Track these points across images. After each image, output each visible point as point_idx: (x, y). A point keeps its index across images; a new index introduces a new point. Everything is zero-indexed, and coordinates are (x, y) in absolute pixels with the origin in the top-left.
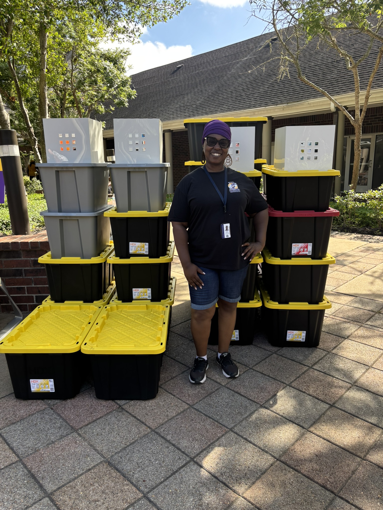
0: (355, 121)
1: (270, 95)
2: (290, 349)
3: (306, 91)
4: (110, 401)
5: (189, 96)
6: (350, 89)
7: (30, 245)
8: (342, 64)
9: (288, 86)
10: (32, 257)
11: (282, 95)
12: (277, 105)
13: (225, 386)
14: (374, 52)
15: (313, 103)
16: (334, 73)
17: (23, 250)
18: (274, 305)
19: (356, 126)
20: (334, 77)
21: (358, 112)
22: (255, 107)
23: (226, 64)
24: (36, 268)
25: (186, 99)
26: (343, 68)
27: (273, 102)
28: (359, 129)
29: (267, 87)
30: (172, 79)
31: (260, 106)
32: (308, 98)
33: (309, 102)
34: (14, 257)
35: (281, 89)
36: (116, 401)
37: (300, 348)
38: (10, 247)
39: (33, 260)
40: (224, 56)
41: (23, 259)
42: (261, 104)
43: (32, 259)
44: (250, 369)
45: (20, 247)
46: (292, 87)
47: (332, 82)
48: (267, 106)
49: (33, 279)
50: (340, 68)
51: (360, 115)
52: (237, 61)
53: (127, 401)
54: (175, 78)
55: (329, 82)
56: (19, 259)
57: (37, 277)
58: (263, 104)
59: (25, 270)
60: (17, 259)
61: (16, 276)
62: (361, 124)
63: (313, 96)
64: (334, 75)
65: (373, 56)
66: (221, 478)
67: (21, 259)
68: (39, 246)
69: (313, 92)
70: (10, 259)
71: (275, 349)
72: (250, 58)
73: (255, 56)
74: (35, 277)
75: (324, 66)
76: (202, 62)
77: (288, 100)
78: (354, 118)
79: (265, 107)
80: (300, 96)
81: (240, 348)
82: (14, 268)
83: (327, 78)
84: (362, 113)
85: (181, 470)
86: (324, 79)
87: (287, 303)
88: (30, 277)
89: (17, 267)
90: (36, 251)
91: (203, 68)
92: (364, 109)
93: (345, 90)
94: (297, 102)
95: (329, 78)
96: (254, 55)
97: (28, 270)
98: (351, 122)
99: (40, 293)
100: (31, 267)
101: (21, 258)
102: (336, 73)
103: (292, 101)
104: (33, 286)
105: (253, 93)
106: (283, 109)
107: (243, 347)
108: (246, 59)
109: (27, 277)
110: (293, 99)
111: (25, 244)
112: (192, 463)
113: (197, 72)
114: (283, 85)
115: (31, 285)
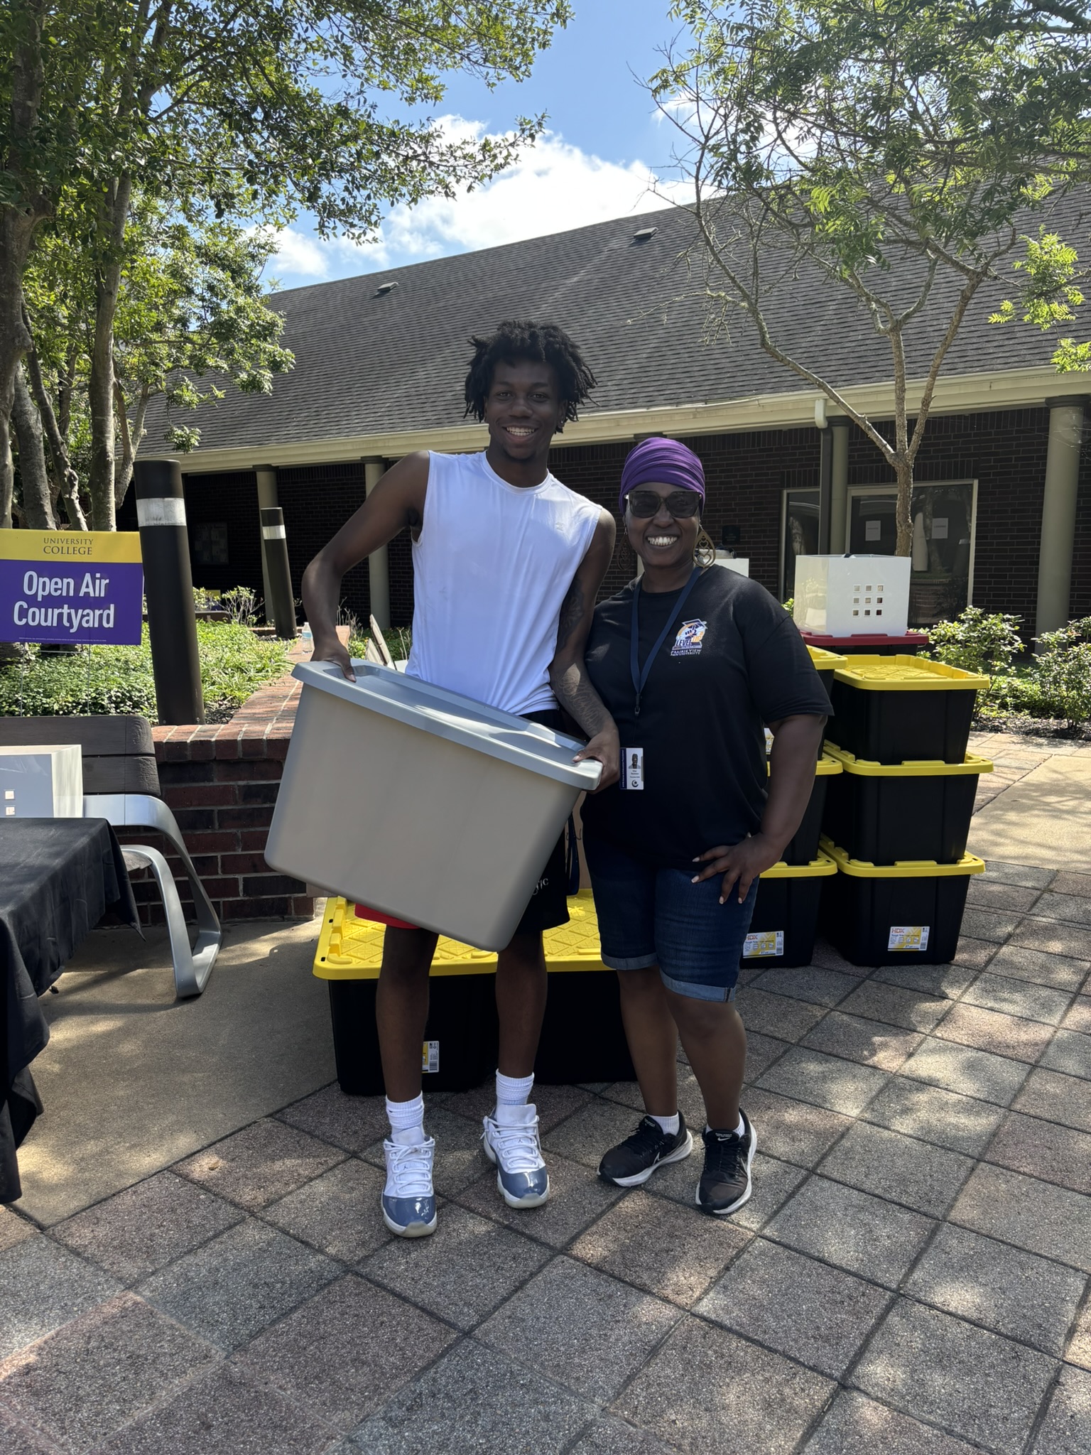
0: (896, 454)
1: (656, 378)
2: (895, 969)
3: (748, 372)
4: (566, 1087)
5: (430, 366)
6: (859, 376)
7: (240, 748)
8: (830, 312)
9: (701, 358)
10: (240, 780)
11: (688, 380)
12: (678, 404)
13: (798, 1044)
14: (907, 286)
15: (773, 404)
16: (813, 334)
17: (221, 762)
18: (863, 869)
19: (899, 467)
20: (815, 343)
21: (902, 435)
22: (620, 406)
23: (523, 289)
24: (249, 806)
25: (421, 374)
26: (835, 321)
27: (668, 397)
28: (907, 474)
29: (645, 356)
30: (371, 318)
31: (634, 405)
32: (759, 391)
33: (761, 402)
34: (194, 780)
35: (683, 365)
36: (581, 1085)
37: (915, 967)
38: (188, 753)
39: (244, 786)
40: (513, 268)
41: (216, 783)
42: (635, 400)
43: (241, 783)
44: (832, 1010)
45: (214, 754)
46: (712, 362)
47: (811, 355)
48: (651, 406)
49: (239, 834)
50: (828, 322)
51: (909, 440)
52: (553, 283)
53: (606, 1084)
54: (378, 317)
55: (805, 355)
56: (207, 784)
57: (252, 830)
58: (641, 400)
59: (219, 811)
60: (202, 784)
61: (195, 828)
62: (911, 463)
63: (770, 386)
64: (816, 338)
65: (906, 296)
66: (888, 1196)
67: (211, 784)
68: (265, 750)
69: (768, 376)
70: (184, 785)
71: (865, 971)
72: (586, 278)
73: (601, 275)
74: (245, 830)
75: (786, 314)
76: (452, 280)
77: (707, 392)
78: (894, 448)
79: (649, 407)
80: (736, 384)
81: (788, 972)
82: (191, 809)
83: (798, 345)
84: (914, 437)
85: (803, 1190)
86: (791, 347)
87: (892, 863)
88: (233, 830)
89: (199, 805)
90: (252, 763)
91: (459, 297)
92: (919, 428)
93: (848, 378)
94: (731, 399)
95: (803, 345)
96: (598, 270)
97: (227, 812)
98: (888, 457)
99: (256, 871)
100: (236, 803)
101: (212, 781)
102: (820, 333)
103: (716, 396)
104: (239, 852)
105: (608, 369)
106: (696, 413)
107: (794, 971)
108: (575, 279)
109: (224, 831)
110: (719, 391)
111: (228, 745)
112: (815, 1178)
113: (441, 304)
114: (686, 355)
115: (234, 850)
